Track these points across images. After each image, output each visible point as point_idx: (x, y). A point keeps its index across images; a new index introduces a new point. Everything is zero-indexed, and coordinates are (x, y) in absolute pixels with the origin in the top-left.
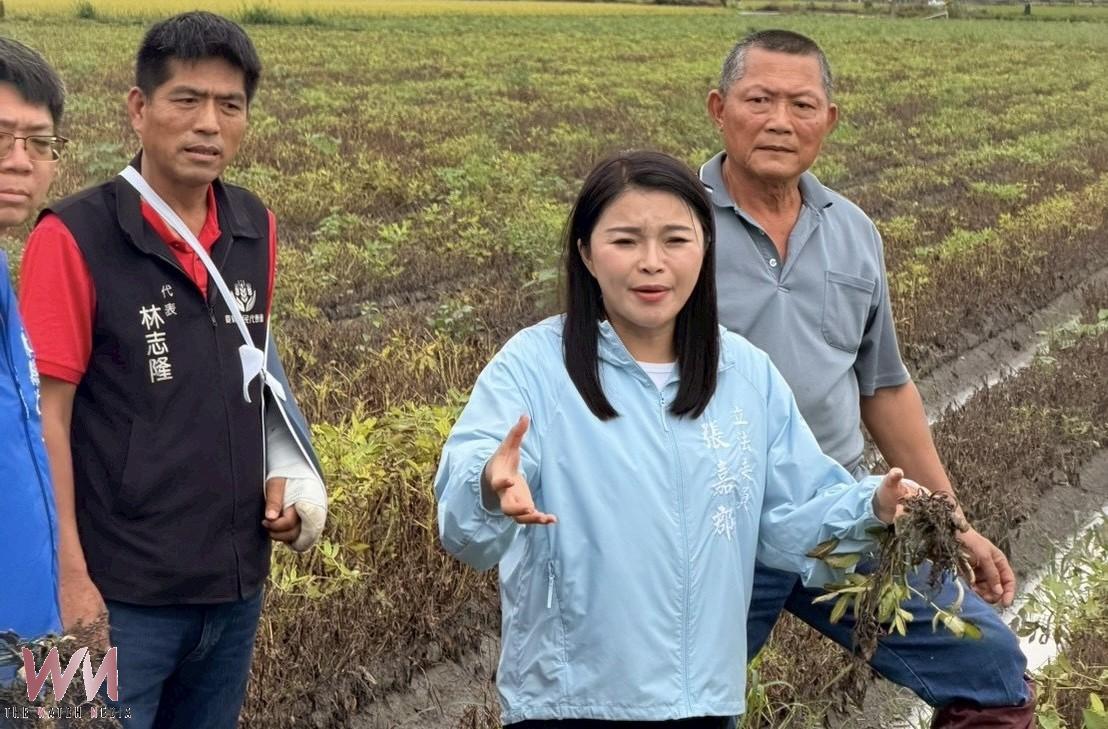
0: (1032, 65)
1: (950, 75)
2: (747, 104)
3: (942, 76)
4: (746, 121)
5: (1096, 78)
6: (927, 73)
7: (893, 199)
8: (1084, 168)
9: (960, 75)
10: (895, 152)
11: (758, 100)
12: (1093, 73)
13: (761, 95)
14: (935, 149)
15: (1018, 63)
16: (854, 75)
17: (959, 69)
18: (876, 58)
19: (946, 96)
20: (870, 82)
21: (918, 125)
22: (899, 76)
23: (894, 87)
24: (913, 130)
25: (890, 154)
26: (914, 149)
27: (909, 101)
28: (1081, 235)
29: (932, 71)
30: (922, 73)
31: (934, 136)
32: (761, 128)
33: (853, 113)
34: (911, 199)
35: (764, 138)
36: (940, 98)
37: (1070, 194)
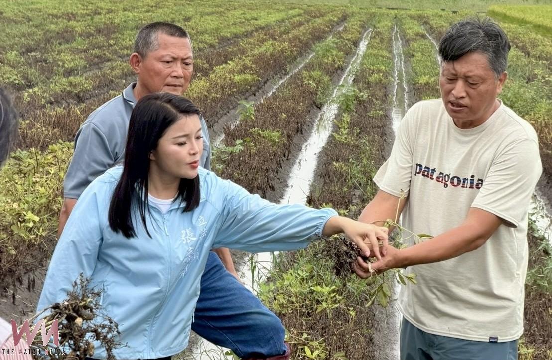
0: (160, 8)
1: (121, 13)
2: (161, 63)
3: (118, 13)
4: (161, 72)
5: (193, 16)
6: (110, 11)
7: (113, 79)
8: (204, 64)
9: (126, 12)
10: (107, 54)
11: (168, 62)
12: (191, 13)
13: (170, 60)
14: (125, 52)
15: (152, 7)
16: (74, 12)
17: (125, 10)
18: (82, 3)
19: (124, 24)
20: (83, 16)
21: (113, 39)
22: (96, 13)
23: (97, 18)
24: (111, 42)
25: (104, 54)
26: (115, 52)
27: (105, 26)
28: (213, 100)
29: (112, 11)
30: (107, 11)
31: (124, 45)
32: (169, 75)
33: (81, 32)
34: (121, 78)
35: (170, 80)
36: (121, 24)
37: (203, 78)
